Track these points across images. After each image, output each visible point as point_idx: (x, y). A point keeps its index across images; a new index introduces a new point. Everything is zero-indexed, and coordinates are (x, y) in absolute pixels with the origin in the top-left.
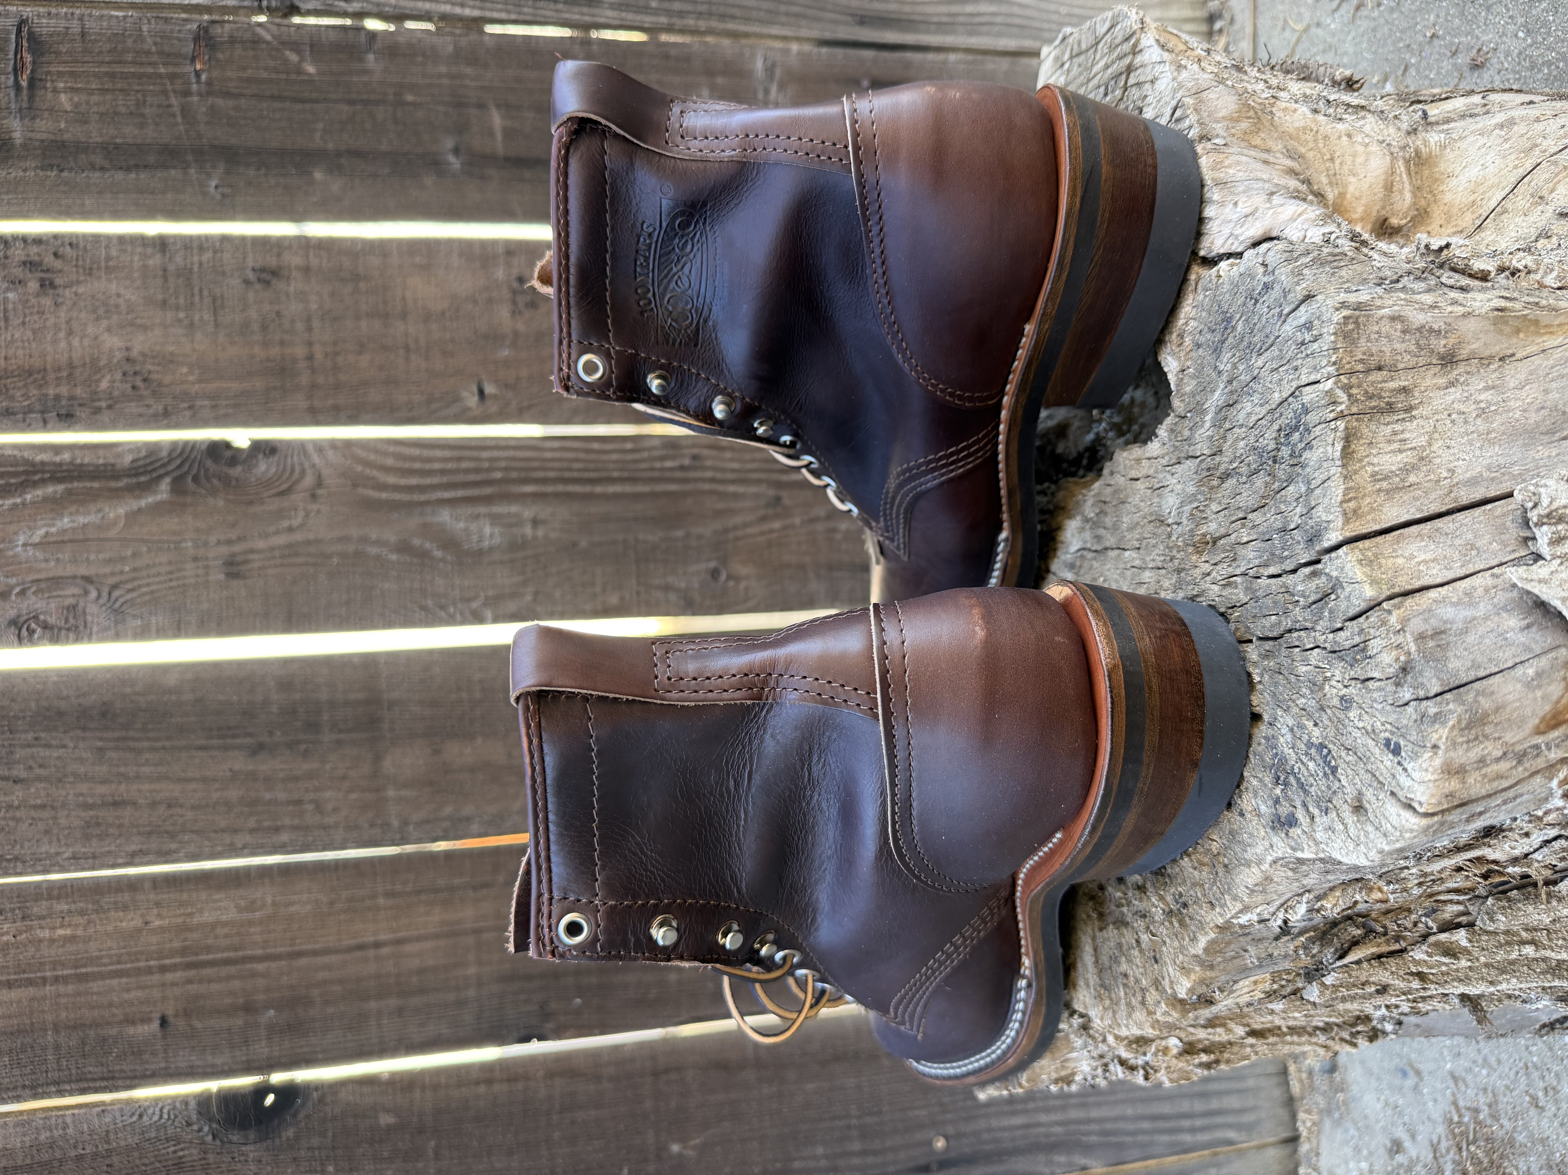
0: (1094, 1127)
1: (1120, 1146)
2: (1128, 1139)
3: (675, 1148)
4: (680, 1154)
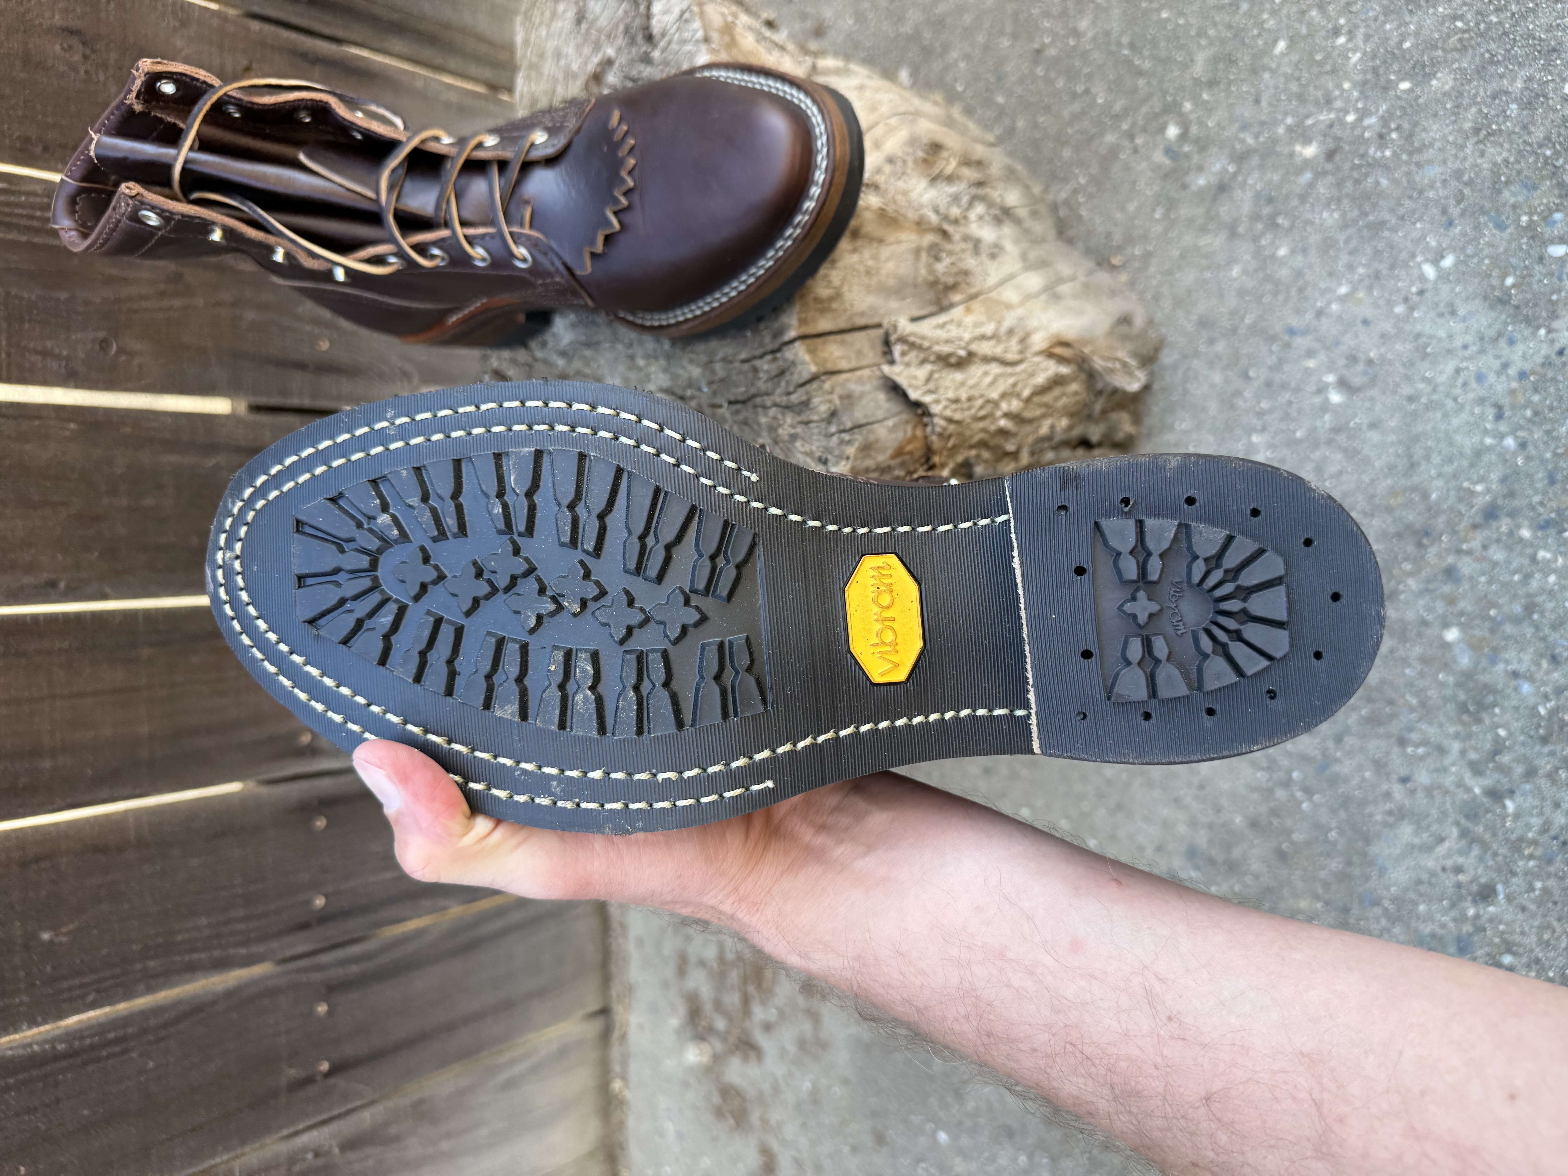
3: (46, 936)
4: (51, 942)
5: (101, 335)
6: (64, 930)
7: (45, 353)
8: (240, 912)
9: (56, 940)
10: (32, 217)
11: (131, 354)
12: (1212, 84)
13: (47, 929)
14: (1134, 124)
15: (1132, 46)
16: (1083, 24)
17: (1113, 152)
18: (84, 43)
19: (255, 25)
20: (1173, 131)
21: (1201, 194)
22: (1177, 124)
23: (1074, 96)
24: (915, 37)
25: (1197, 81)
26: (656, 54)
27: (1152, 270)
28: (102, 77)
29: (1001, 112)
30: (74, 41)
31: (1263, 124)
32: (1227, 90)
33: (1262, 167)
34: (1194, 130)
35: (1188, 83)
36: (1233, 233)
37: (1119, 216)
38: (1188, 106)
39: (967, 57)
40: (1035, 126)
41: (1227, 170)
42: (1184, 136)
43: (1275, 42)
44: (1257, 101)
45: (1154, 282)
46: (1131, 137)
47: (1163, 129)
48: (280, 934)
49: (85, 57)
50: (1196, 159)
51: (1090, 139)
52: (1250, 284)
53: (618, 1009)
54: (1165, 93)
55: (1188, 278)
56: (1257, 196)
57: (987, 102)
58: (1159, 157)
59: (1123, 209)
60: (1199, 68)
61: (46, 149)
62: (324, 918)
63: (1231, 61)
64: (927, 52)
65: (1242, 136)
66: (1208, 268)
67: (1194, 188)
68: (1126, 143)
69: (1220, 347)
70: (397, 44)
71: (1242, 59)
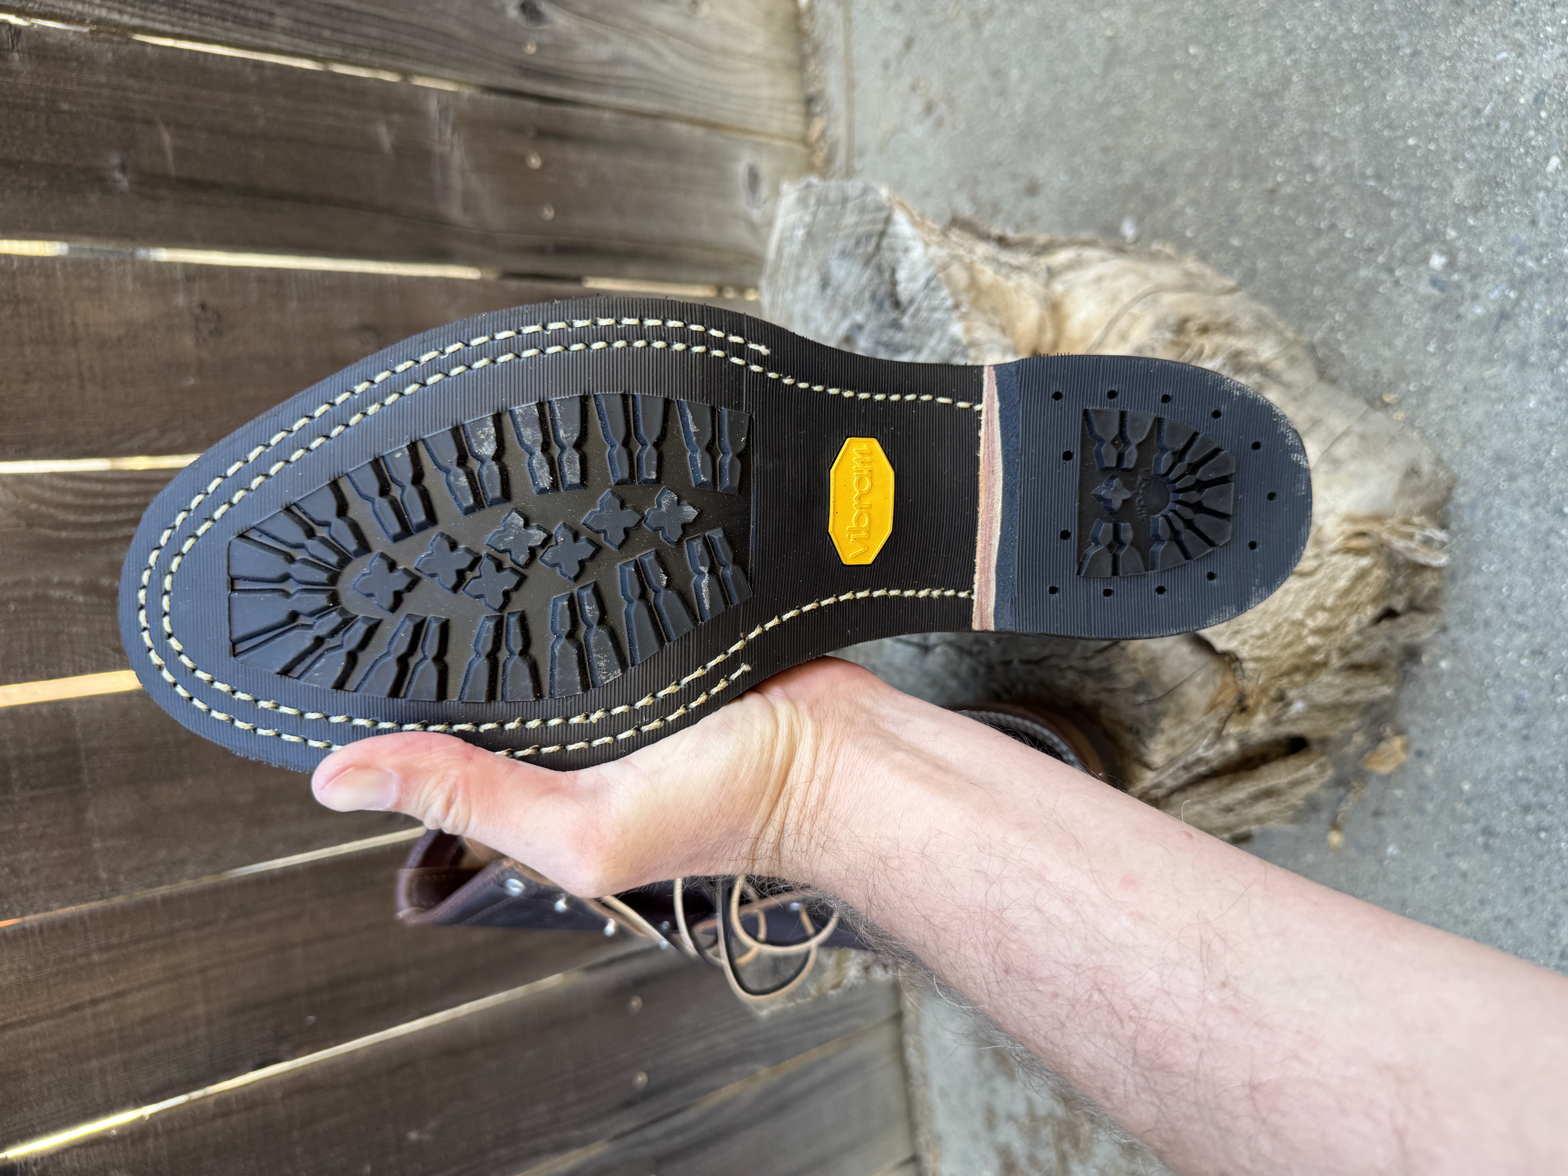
0: (760, 1037)
2: (786, 1041)
3: (413, 1136)
4: (419, 1142)
6: (428, 1128)
8: (573, 1097)
9: (422, 1138)
12: (1476, 209)
13: (414, 1129)
14: (1391, 256)
15: (1378, 177)
16: (1319, 160)
17: (1371, 287)
19: (514, 286)
20: (1437, 261)
21: (1479, 324)
22: (1442, 253)
25: (1460, 208)
26: (905, 320)
27: (1433, 406)
29: (1239, 254)
31: (1543, 245)
32: (1497, 214)
33: (1548, 292)
34: (1462, 257)
35: (1449, 210)
36: (1523, 362)
37: (1387, 353)
38: (1452, 233)
39: (1194, 203)
40: (1279, 266)
41: (1508, 297)
42: (1451, 265)
43: (1547, 159)
44: (1534, 223)
45: (1437, 418)
46: (1390, 271)
47: (1426, 260)
48: (610, 1113)
50: (1468, 288)
51: (1343, 275)
52: (1551, 416)
53: (927, 1157)
54: (1424, 223)
55: (1477, 412)
56: (1547, 323)
57: (1222, 246)
58: (1424, 288)
59: (1389, 344)
60: (1460, 192)
62: (647, 1094)
63: (1496, 183)
65: (1520, 259)
66: (1500, 400)
67: (1470, 317)
68: (1384, 276)
69: (1524, 483)
70: (634, 272)
71: (1510, 180)
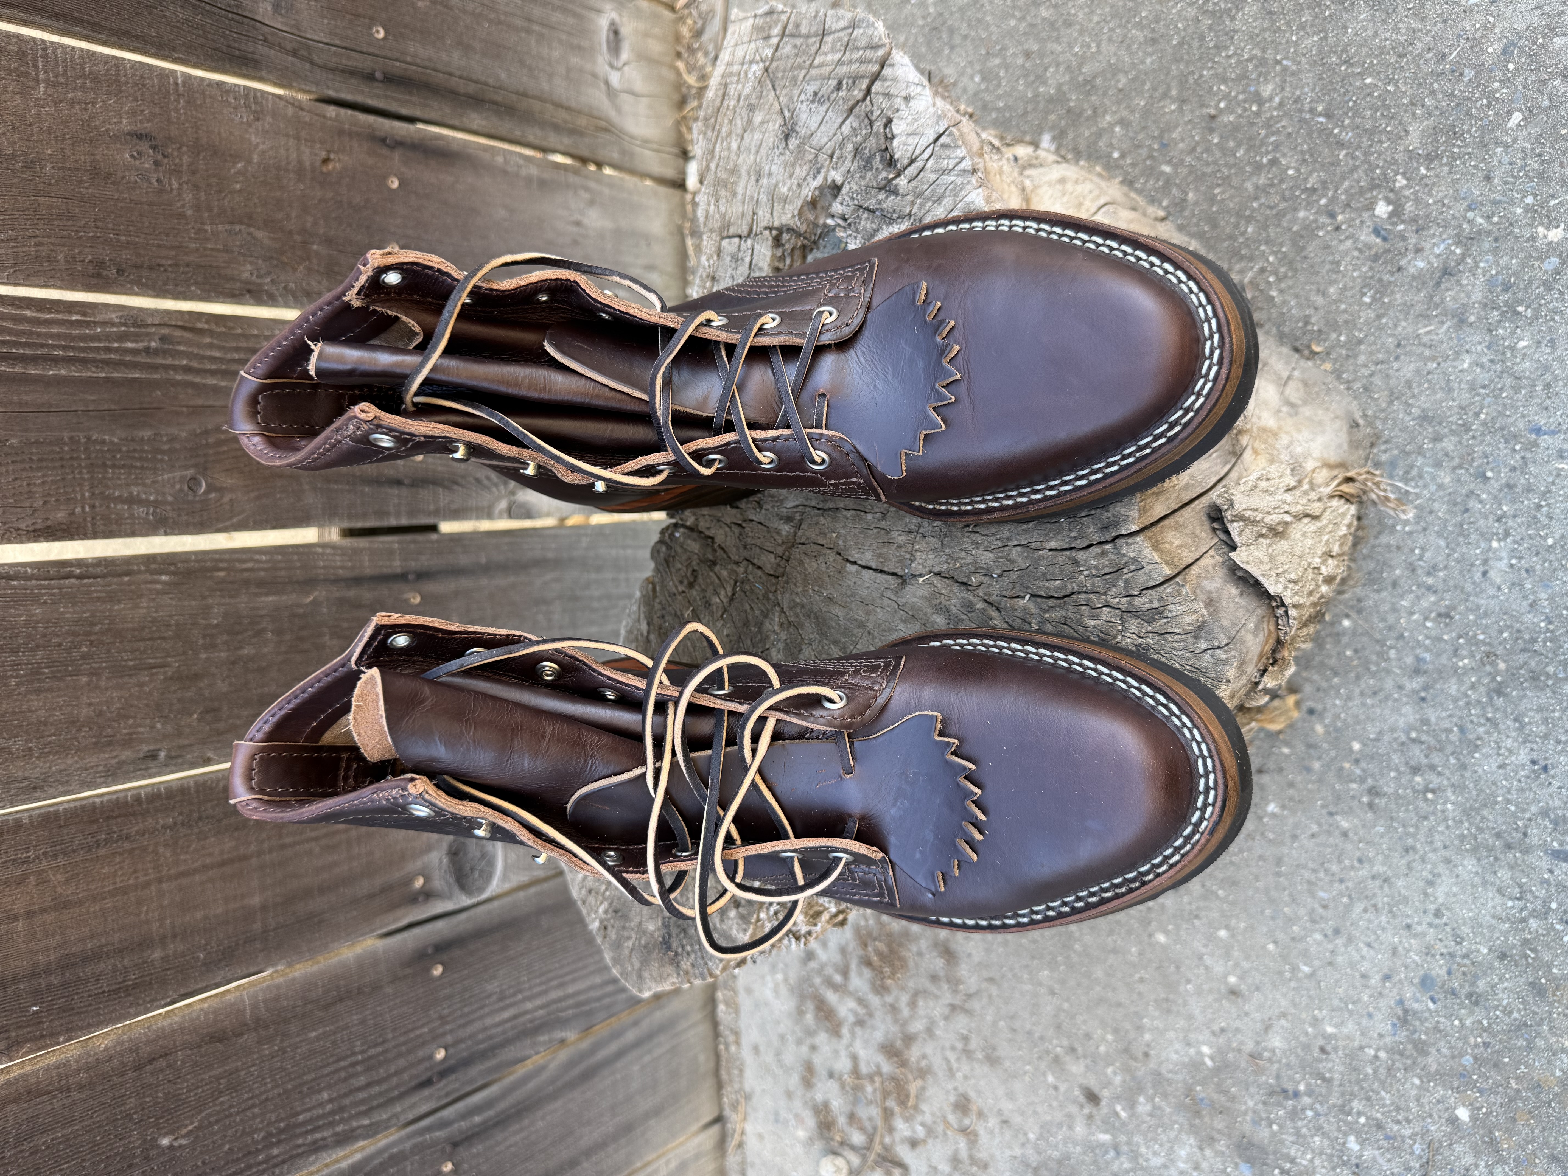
0: (571, 1002)
1: (590, 1013)
2: (597, 1005)
3: (165, 1142)
4: (171, 1147)
5: (190, 472)
6: (184, 1131)
7: (131, 501)
8: (362, 1080)
9: (176, 1144)
10: (108, 350)
11: (220, 490)
12: (1429, 158)
13: (165, 1135)
14: (1333, 200)
15: (1328, 115)
16: (1267, 90)
17: (1309, 230)
18: (154, 147)
19: (331, 111)
20: (1382, 209)
21: (1419, 277)
22: (1389, 202)
23: (1258, 168)
24: (1060, 98)
25: (1411, 155)
26: (902, 182)
27: (1362, 359)
28: (175, 185)
29: (1168, 182)
30: (144, 146)
31: (1495, 202)
32: (1451, 166)
33: (1495, 251)
34: (1409, 207)
35: (1400, 157)
36: (1462, 322)
37: (1319, 301)
38: (1401, 182)
39: (1122, 122)
40: (1212, 200)
41: (1453, 252)
42: (1398, 213)
43: (1510, 113)
44: (1488, 178)
45: (1366, 372)
46: (1332, 215)
47: (1370, 207)
48: (402, 1096)
49: (156, 163)
50: (1413, 240)
51: (1280, 215)
52: (1484, 377)
53: (734, 1119)
54: (1372, 168)
55: (1407, 369)
56: (1490, 283)
57: (1151, 172)
58: (1366, 236)
59: (1323, 292)
60: (1414, 140)
61: (121, 272)
62: (446, 1071)
63: (1454, 134)
64: (1074, 116)
65: (1470, 215)
66: (1433, 359)
67: (1412, 270)
68: (1324, 219)
69: (1448, 444)
70: (476, 120)
71: (1469, 132)
